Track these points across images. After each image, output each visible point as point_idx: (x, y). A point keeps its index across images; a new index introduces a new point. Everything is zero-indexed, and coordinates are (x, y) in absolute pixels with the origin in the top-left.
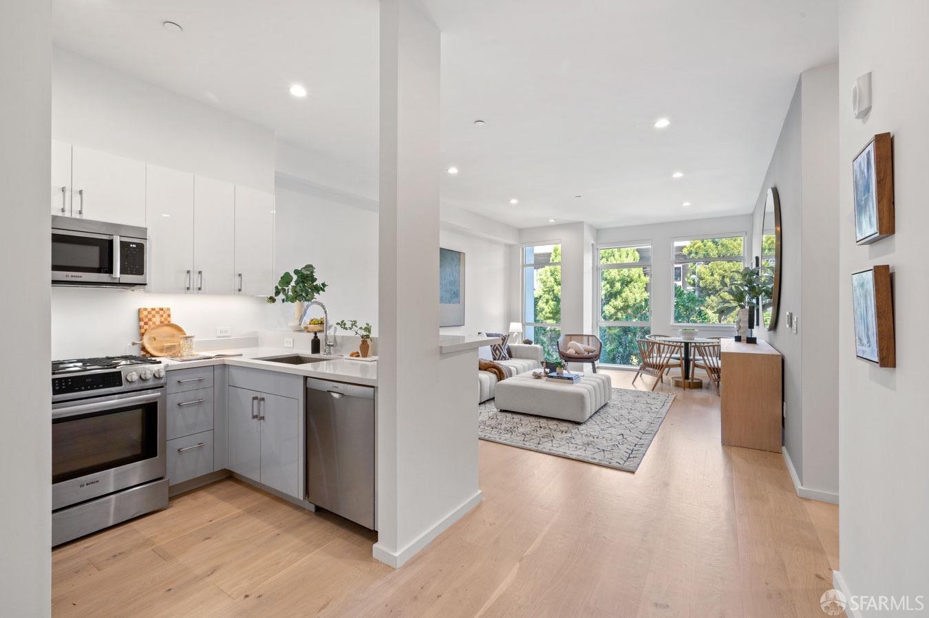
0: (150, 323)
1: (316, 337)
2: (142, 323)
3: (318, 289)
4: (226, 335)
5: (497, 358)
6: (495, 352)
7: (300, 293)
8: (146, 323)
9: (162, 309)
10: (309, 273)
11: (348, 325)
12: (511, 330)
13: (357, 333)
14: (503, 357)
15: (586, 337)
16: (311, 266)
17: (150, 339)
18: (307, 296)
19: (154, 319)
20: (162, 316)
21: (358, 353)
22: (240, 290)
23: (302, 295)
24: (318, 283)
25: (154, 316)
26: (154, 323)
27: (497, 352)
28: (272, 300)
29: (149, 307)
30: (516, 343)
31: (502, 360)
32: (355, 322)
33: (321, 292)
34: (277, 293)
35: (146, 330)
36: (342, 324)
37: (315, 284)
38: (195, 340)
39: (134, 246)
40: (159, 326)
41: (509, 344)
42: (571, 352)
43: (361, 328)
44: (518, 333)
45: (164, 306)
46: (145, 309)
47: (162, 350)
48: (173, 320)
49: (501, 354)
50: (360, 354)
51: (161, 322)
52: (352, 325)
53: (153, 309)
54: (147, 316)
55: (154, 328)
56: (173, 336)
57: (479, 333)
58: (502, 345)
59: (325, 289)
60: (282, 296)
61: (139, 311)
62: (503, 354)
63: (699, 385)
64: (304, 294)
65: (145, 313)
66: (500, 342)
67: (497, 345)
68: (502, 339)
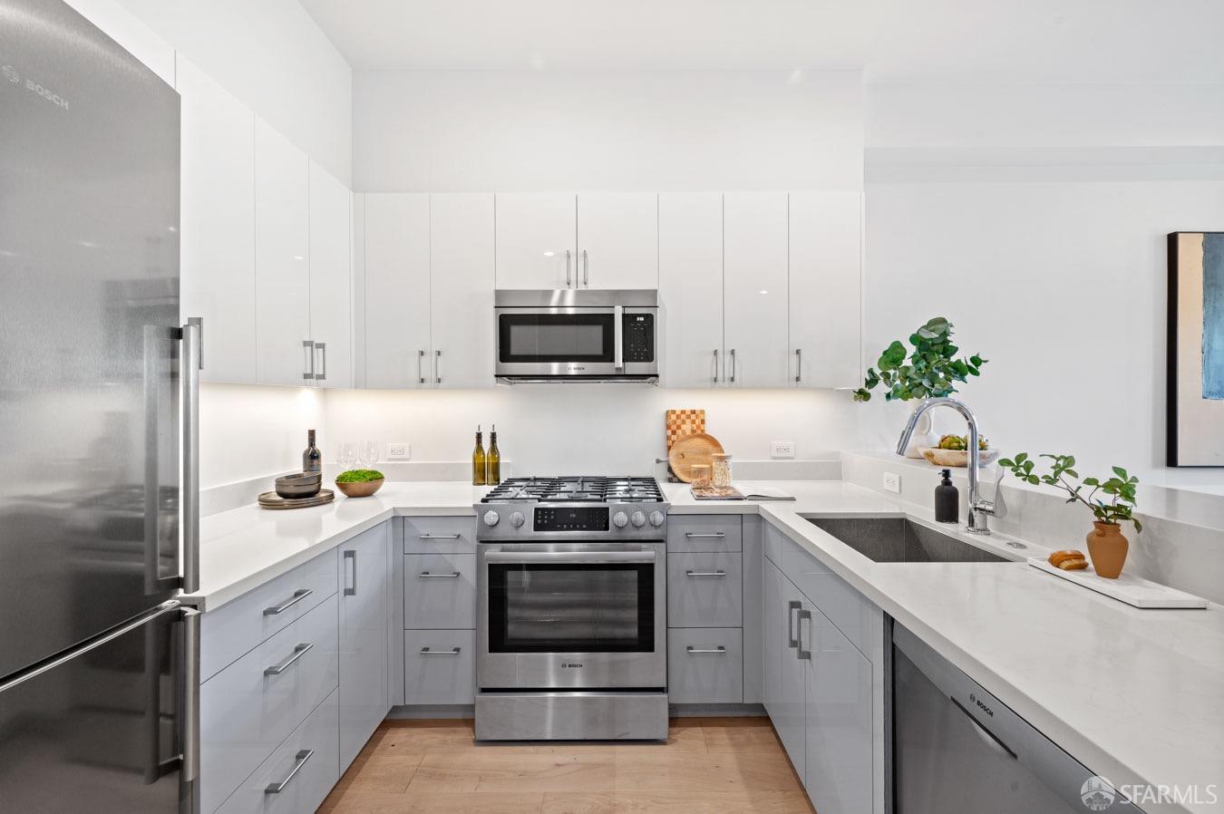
0: (679, 432)
1: (947, 482)
2: (669, 432)
3: (959, 371)
4: (788, 455)
7: (919, 381)
8: (674, 433)
9: (693, 412)
10: (935, 335)
11: (1042, 468)
13: (1074, 497)
16: (943, 321)
17: (677, 456)
18: (933, 386)
19: (684, 427)
20: (693, 422)
21: (1081, 557)
22: (798, 379)
23: (921, 384)
24: (962, 356)
25: (684, 422)
26: (684, 432)
28: (863, 395)
29: (678, 409)
32: (1070, 461)
33: (969, 376)
34: (872, 382)
35: (673, 442)
36: (1022, 466)
37: (953, 359)
38: (730, 462)
39: (642, 319)
40: (689, 437)
43: (1090, 482)
45: (697, 408)
46: (674, 412)
47: (689, 473)
48: (710, 430)
50: (1088, 559)
51: (693, 431)
52: (1058, 470)
53: (683, 412)
54: (675, 422)
55: (682, 440)
56: (707, 453)
59: (980, 369)
60: (882, 388)
61: (668, 414)
64: (926, 383)
65: (674, 417)
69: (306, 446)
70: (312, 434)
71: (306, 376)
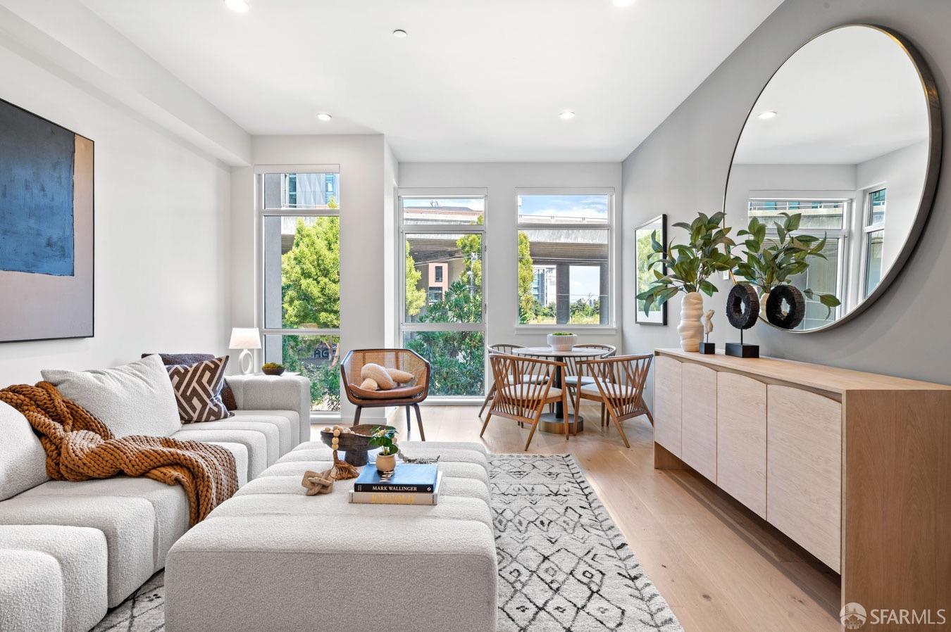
5: (195, 416)
6: (189, 400)
12: (233, 345)
14: (211, 412)
15: (393, 354)
27: (195, 402)
30: (245, 374)
31: (207, 420)
41: (229, 376)
42: (369, 385)
44: (251, 350)
49: (204, 404)
57: (144, 356)
58: (210, 382)
62: (210, 405)
63: (578, 429)
66: (202, 376)
67: (194, 384)
68: (207, 368)
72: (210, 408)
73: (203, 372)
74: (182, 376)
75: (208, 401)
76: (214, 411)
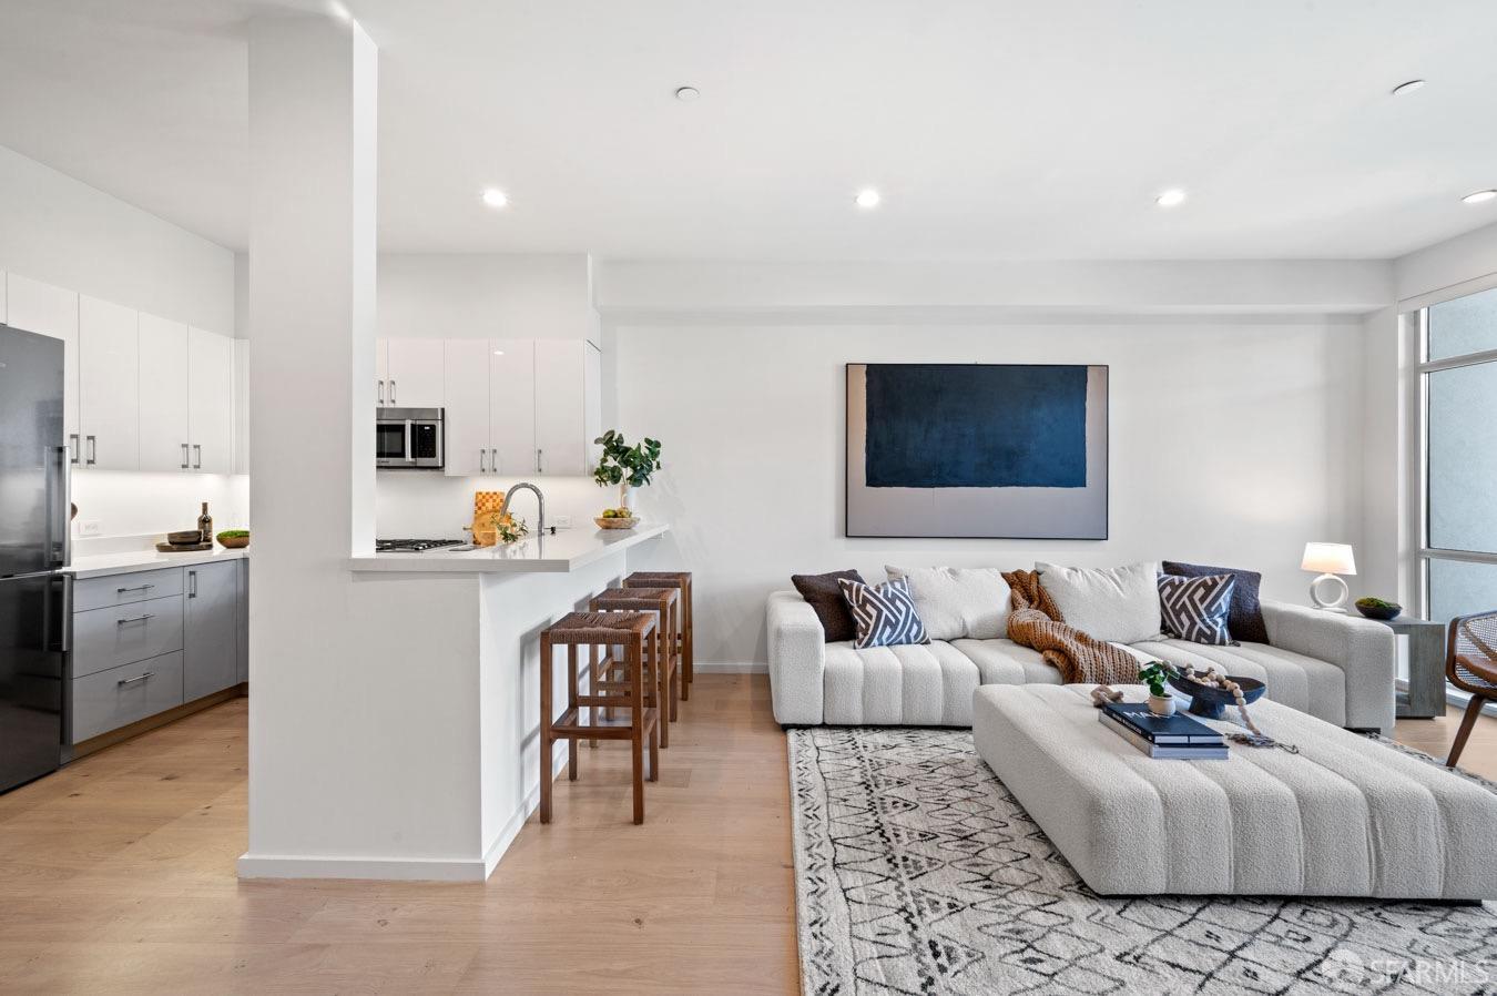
0: (484, 508)
2: (477, 508)
8: (480, 508)
9: (495, 493)
19: (487, 504)
20: (494, 501)
22: (540, 470)
25: (487, 501)
26: (487, 508)
29: (484, 491)
35: (479, 515)
39: (428, 428)
45: (498, 490)
46: (481, 493)
53: (487, 493)
61: (476, 495)
62: (1200, 624)
65: (480, 497)
66: (1194, 592)
67: (1185, 598)
68: (1204, 584)
69: (201, 513)
70: (205, 505)
71: (184, 466)
72: (1200, 629)
73: (1198, 587)
74: (1175, 587)
75: (1197, 620)
76: (1204, 632)
